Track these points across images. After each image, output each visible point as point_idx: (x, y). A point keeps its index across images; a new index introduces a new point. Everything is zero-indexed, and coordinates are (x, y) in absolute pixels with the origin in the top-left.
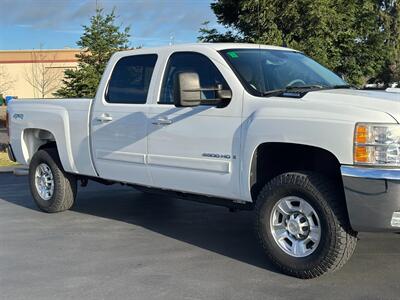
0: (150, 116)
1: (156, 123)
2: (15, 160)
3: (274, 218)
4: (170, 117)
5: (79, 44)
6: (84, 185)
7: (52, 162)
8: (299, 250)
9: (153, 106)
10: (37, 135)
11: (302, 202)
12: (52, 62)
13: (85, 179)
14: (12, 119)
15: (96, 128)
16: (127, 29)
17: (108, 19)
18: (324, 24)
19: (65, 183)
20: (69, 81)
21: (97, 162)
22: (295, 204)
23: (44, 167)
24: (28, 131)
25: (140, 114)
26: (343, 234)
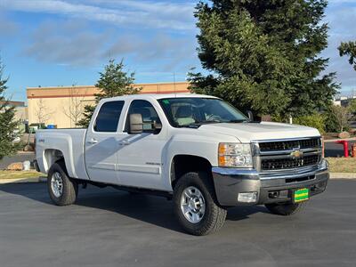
0: (118, 140)
1: (121, 145)
2: (39, 171)
3: (183, 200)
4: (129, 140)
5: (97, 86)
6: (84, 187)
7: (61, 171)
8: (196, 219)
9: (120, 133)
10: (53, 153)
11: (196, 190)
12: (84, 96)
13: (85, 183)
14: (38, 143)
15: (87, 148)
16: (132, 75)
17: (118, 68)
18: (277, 70)
19: (70, 185)
20: (88, 114)
21: (89, 170)
22: (193, 191)
23: (57, 174)
24: (48, 151)
25: (113, 138)
26: (216, 207)
